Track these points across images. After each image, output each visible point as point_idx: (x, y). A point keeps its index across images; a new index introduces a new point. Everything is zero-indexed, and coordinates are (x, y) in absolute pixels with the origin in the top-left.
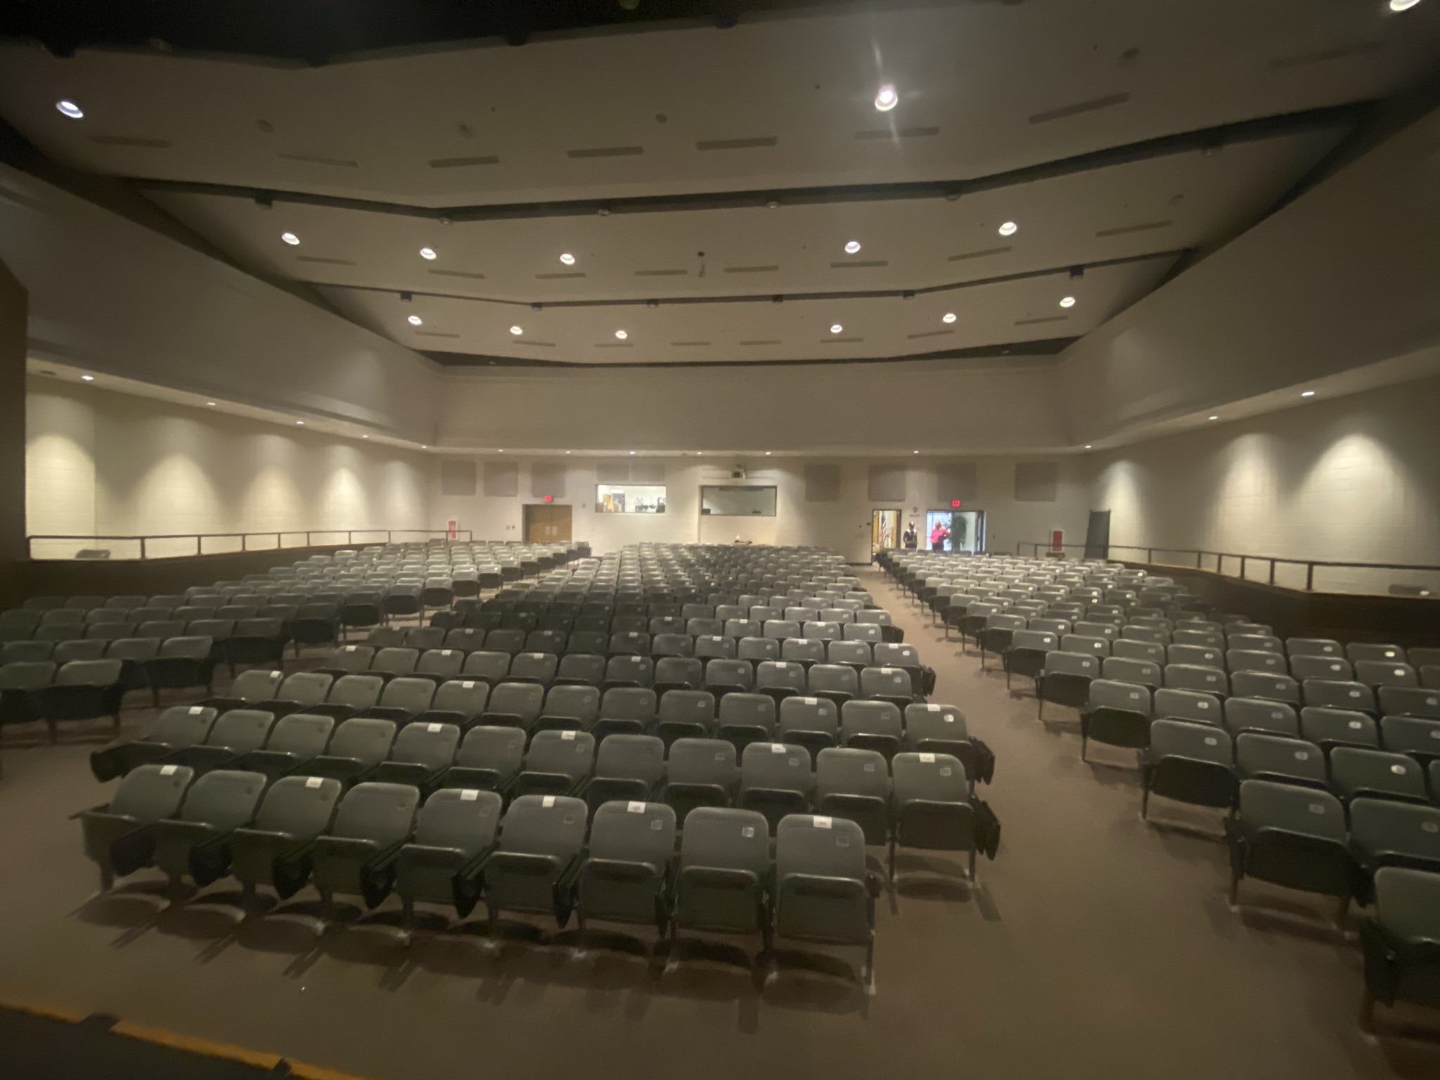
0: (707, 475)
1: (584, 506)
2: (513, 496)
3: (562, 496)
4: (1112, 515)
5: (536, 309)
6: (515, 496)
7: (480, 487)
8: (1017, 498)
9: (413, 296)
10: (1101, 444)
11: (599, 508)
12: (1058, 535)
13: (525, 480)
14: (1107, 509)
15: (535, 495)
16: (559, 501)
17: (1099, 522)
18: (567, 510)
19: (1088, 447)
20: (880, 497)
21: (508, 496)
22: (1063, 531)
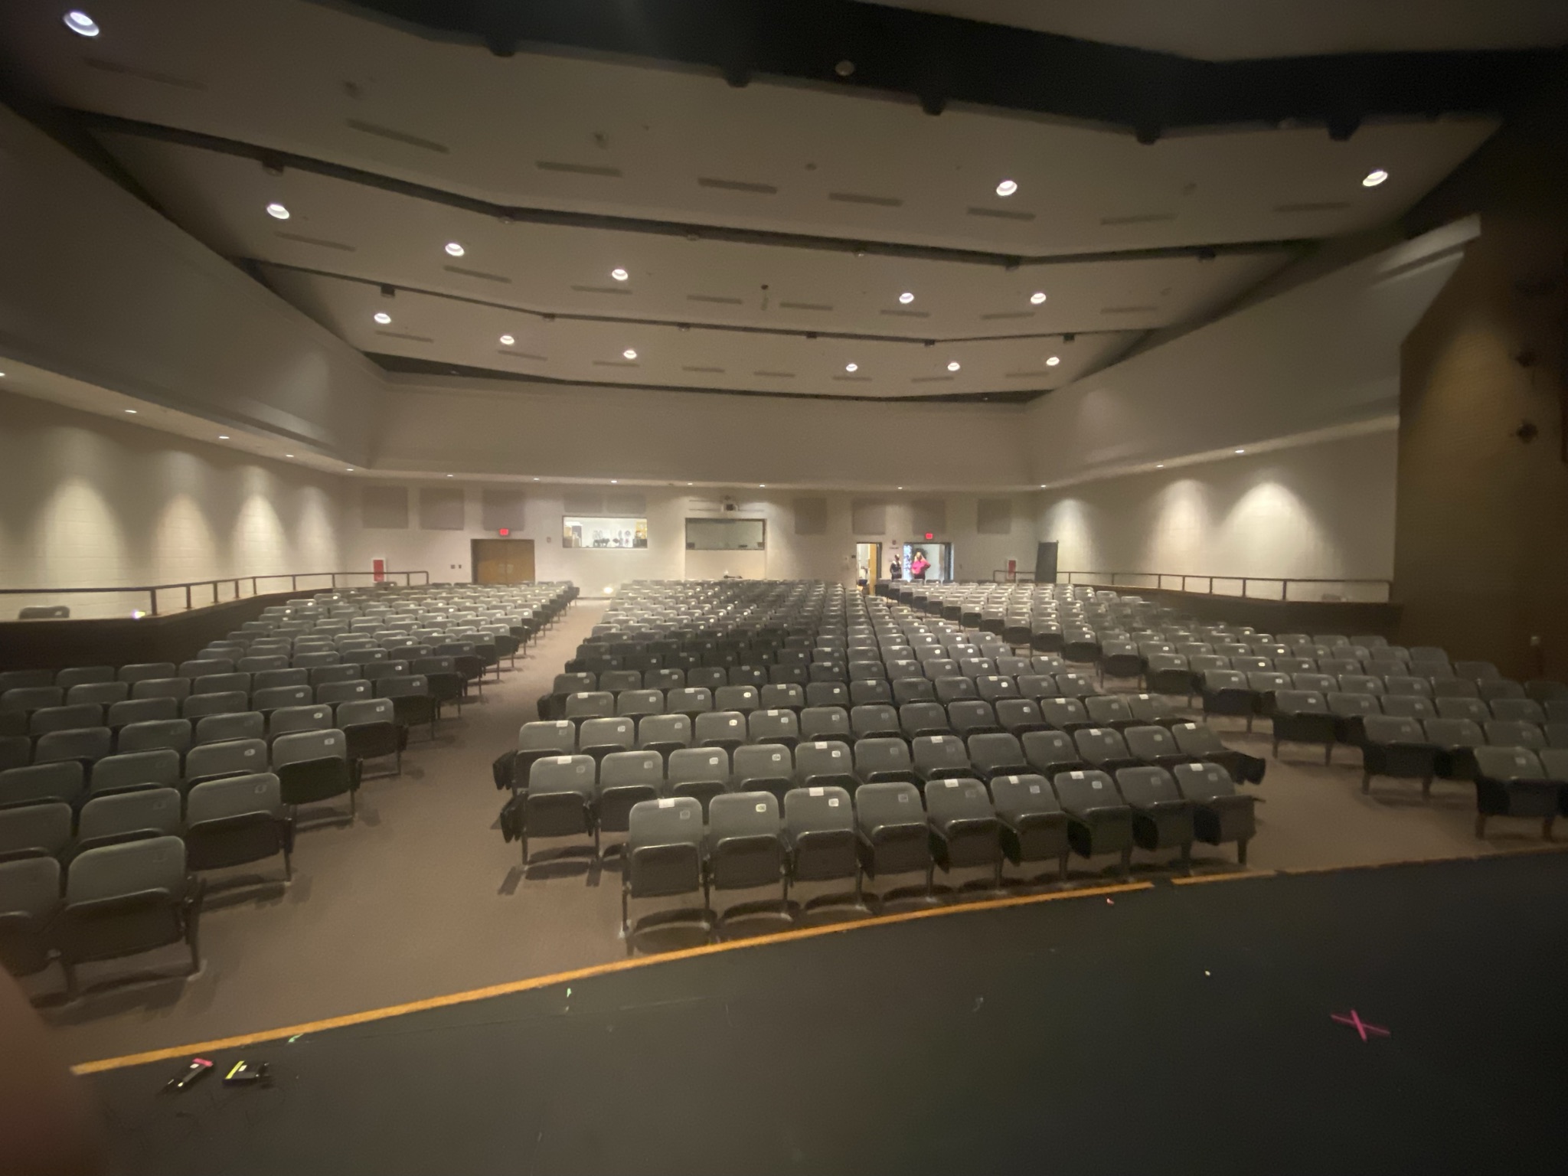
0: (691, 507)
1: (549, 540)
2: (457, 529)
3: (521, 528)
4: (1060, 546)
5: (547, 320)
6: (461, 529)
7: (414, 519)
8: (979, 531)
9: (397, 292)
10: (1057, 484)
11: (566, 543)
12: (1012, 564)
13: (473, 510)
14: (1055, 541)
15: (487, 527)
16: (517, 535)
17: (1047, 553)
18: (528, 546)
19: (1043, 486)
20: (862, 530)
21: (449, 529)
22: (1016, 560)
